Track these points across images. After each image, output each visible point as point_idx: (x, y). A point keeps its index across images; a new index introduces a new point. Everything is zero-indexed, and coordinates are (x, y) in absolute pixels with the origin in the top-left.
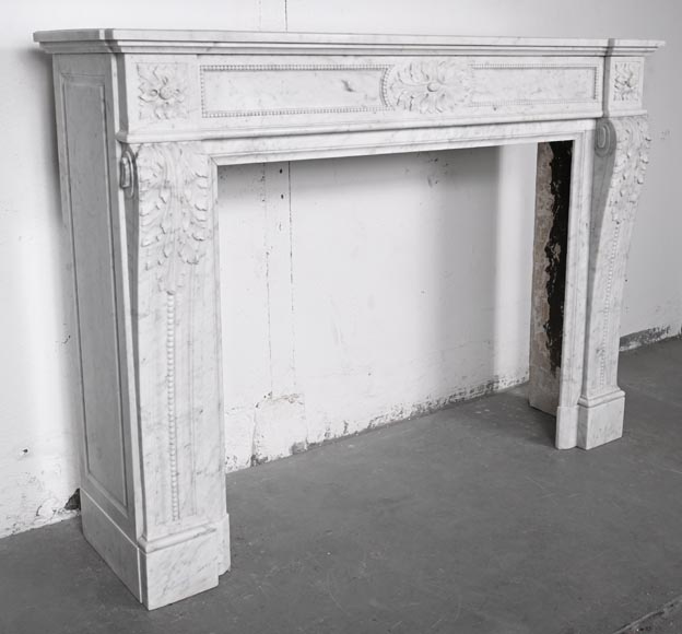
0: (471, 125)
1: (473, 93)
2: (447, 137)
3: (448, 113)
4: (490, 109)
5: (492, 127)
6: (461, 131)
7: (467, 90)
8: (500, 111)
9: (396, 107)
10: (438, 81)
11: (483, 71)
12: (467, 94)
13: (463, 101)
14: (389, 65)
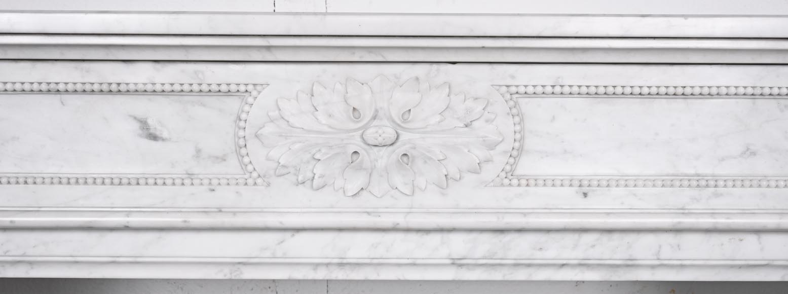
3: (431, 197)
4: (568, 193)
6: (485, 242)
7: (491, 146)
8: (598, 202)
12: (488, 154)
13: (476, 171)
14: (255, 85)
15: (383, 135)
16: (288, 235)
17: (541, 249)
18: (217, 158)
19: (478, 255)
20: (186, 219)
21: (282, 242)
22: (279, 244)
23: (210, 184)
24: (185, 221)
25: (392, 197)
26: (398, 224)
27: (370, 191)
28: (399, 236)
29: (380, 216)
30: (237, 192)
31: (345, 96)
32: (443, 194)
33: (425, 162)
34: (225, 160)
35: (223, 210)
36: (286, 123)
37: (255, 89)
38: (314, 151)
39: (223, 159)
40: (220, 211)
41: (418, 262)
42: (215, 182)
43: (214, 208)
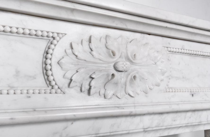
0: (168, 113)
1: (169, 77)
2: (141, 126)
3: (141, 99)
4: (187, 95)
5: (189, 114)
6: (157, 119)
7: (163, 73)
8: (196, 98)
9: (67, 90)
10: (128, 59)
11: (178, 56)
12: (162, 77)
13: (158, 85)
14: (58, 34)
15: (126, 66)
16: (69, 123)
17: (175, 120)
18: (30, 77)
19: (154, 126)
20: (13, 117)
21: (66, 128)
22: (64, 129)
23: (27, 93)
24: (12, 119)
25: (126, 98)
26: (132, 112)
27: (116, 96)
28: (123, 119)
29: (123, 109)
30: (45, 98)
31: (105, 44)
32: (146, 96)
33: (140, 80)
34: (35, 78)
35: (36, 110)
36: (75, 57)
37: (58, 36)
38: (91, 73)
39: (34, 78)
40: (35, 110)
41: (131, 132)
42: (31, 91)
43: (30, 109)
